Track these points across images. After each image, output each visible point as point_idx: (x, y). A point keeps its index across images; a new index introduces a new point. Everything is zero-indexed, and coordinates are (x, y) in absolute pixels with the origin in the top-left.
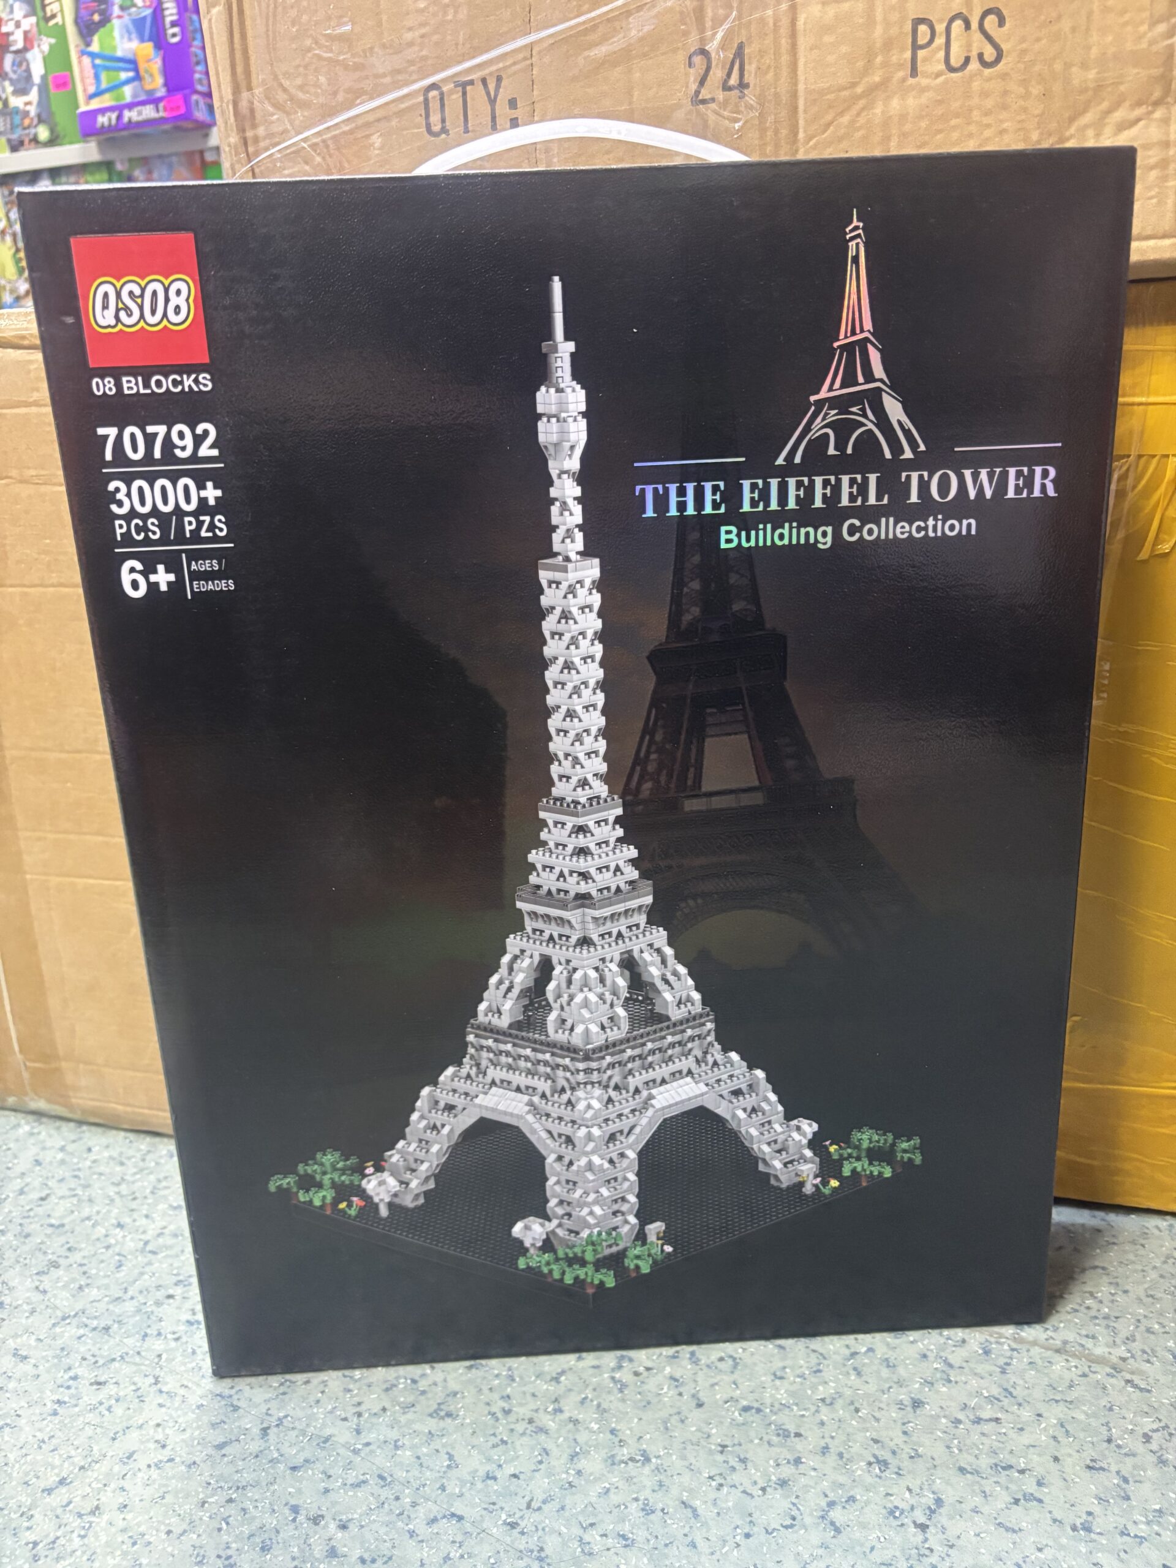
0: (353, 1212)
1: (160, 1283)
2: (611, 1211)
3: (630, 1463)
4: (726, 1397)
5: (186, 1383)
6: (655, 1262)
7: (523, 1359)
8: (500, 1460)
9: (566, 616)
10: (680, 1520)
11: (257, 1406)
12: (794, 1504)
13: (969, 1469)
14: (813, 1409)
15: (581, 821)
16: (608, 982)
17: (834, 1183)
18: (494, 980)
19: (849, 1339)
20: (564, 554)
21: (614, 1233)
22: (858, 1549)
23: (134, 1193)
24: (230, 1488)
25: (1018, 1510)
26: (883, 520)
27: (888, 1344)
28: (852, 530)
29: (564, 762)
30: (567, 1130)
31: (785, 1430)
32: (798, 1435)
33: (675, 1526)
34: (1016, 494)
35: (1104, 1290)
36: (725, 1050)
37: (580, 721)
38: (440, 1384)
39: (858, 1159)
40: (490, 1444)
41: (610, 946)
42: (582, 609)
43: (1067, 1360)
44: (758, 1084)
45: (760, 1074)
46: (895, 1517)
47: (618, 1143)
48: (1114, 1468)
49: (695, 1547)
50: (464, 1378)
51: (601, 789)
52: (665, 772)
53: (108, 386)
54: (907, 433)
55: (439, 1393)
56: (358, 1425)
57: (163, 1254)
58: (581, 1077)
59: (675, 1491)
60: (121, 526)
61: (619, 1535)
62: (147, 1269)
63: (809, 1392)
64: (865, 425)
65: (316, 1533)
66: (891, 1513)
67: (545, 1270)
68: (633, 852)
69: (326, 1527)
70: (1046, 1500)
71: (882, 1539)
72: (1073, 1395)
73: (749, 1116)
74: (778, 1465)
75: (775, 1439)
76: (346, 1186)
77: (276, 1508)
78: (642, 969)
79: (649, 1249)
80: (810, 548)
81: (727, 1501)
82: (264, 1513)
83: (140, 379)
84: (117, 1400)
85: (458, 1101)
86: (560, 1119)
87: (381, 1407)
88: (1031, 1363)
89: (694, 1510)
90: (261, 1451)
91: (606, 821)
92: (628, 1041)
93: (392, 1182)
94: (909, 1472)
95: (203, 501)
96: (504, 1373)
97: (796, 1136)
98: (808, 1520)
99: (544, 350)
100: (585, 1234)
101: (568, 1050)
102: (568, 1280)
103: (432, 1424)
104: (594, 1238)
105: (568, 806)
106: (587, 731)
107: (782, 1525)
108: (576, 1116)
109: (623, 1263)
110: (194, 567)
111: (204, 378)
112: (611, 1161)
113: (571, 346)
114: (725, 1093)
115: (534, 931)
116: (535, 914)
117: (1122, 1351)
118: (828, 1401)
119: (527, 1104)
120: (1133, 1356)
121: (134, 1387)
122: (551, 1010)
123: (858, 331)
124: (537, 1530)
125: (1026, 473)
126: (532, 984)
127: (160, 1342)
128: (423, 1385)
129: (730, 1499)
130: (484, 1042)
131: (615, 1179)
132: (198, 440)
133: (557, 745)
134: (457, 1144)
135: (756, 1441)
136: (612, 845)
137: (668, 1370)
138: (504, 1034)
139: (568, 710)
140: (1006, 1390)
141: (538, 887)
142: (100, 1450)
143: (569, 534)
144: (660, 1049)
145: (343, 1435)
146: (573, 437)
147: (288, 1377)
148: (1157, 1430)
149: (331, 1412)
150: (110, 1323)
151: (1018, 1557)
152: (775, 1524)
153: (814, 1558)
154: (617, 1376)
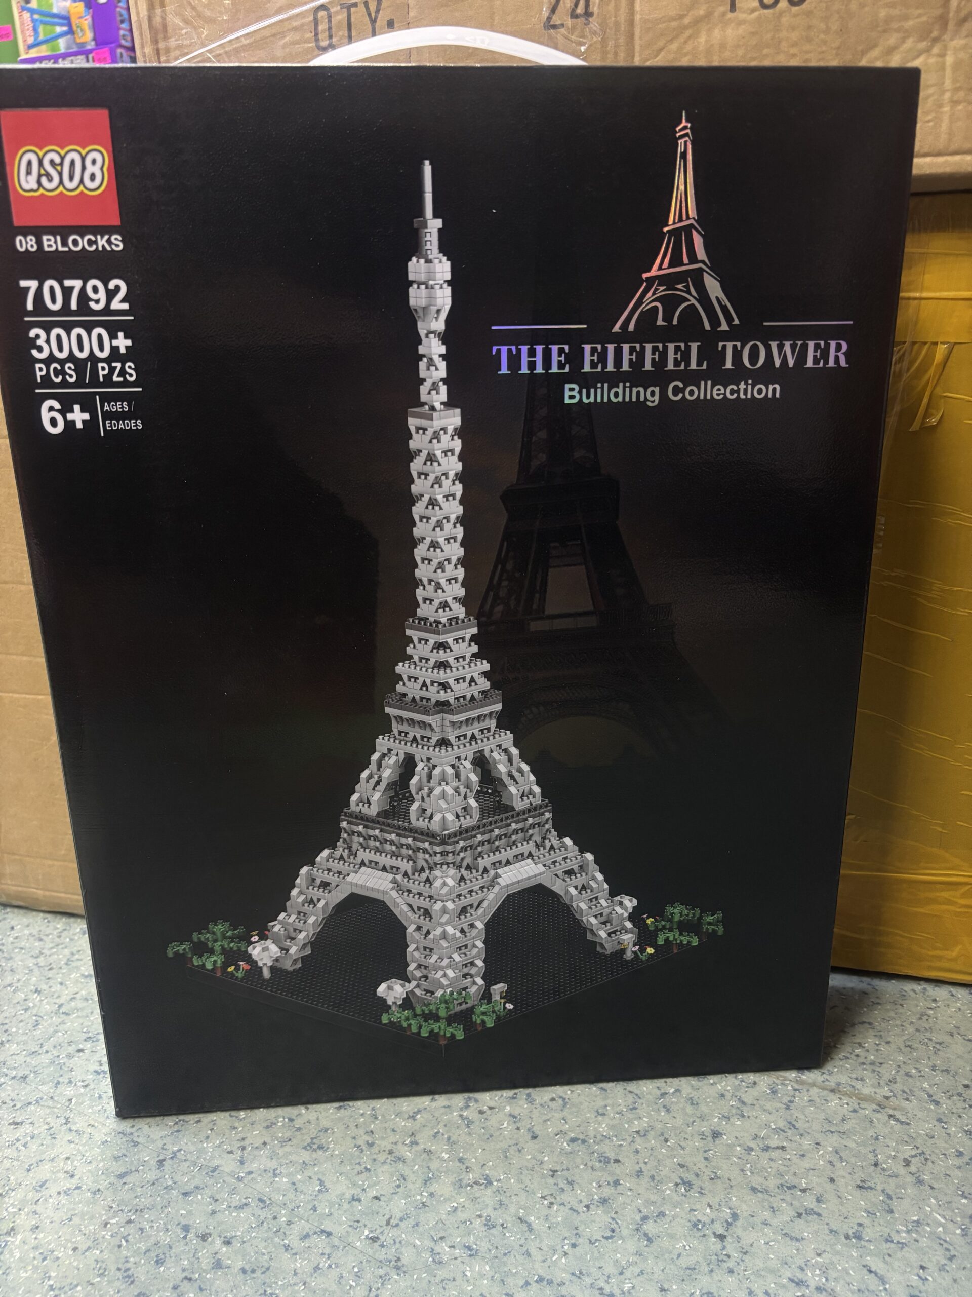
0: (240, 975)
1: (72, 1039)
2: (461, 974)
3: (475, 1186)
4: (556, 1130)
5: (92, 1122)
6: (498, 1017)
7: (385, 1100)
8: (364, 1184)
9: (431, 458)
10: (517, 1233)
11: (154, 1141)
12: (613, 1219)
13: (759, 1188)
14: (629, 1139)
15: (441, 638)
16: (463, 778)
17: (650, 951)
18: (364, 775)
19: (660, 1082)
20: (430, 403)
21: (464, 992)
22: (667, 1256)
23: (50, 964)
24: (130, 1211)
25: (800, 1222)
26: (703, 383)
27: (692, 1086)
28: (676, 391)
29: (427, 587)
30: (425, 904)
31: (606, 1157)
32: (617, 1161)
33: (513, 1238)
34: (814, 364)
35: (870, 1041)
36: (561, 836)
37: (442, 551)
38: (313, 1122)
39: (671, 930)
40: (356, 1171)
41: (465, 746)
42: (445, 452)
43: (840, 1099)
44: (588, 865)
45: (589, 857)
46: (698, 1229)
47: (468, 915)
48: (880, 1187)
49: (529, 1255)
50: (333, 1117)
51: (459, 611)
52: (513, 597)
53: (30, 243)
54: (724, 309)
55: (313, 1130)
56: (242, 1157)
57: (74, 1016)
58: (438, 858)
59: (512, 1209)
60: (41, 369)
61: (465, 1246)
62: (61, 1028)
63: (626, 1126)
64: (689, 301)
65: (204, 1248)
66: (695, 1225)
67: (405, 1025)
68: (485, 666)
69: (213, 1242)
70: (824, 1213)
71: (687, 1248)
72: (846, 1127)
73: (580, 893)
74: (600, 1186)
75: (597, 1165)
76: (234, 952)
77: (169, 1227)
78: (492, 766)
79: (493, 1007)
80: (641, 405)
81: (557, 1217)
82: (158, 1231)
83: (58, 238)
84: (32, 1138)
85: (332, 879)
86: (420, 894)
87: (262, 1141)
88: (810, 1101)
89: (529, 1225)
90: (157, 1180)
91: (463, 639)
92: (479, 828)
93: (274, 949)
94: (710, 1191)
95: (115, 350)
96: (369, 1112)
97: (618, 909)
98: (625, 1232)
99: (415, 226)
100: (439, 993)
101: (428, 835)
102: (424, 1033)
103: (306, 1156)
104: (447, 997)
105: (431, 625)
106: (449, 560)
107: (603, 1237)
108: (433, 892)
109: (471, 1018)
110: (106, 408)
111: (116, 239)
112: (462, 931)
113: (438, 223)
114: (560, 873)
115: (400, 732)
116: (401, 718)
117: (886, 1091)
118: (642, 1133)
119: (391, 882)
120: (894, 1096)
121: (46, 1127)
122: (413, 801)
123: (684, 217)
124: (395, 1243)
125: (822, 346)
126: (398, 779)
127: (69, 1089)
128: (298, 1123)
129: (559, 1215)
130: (355, 828)
131: (466, 946)
132: (111, 295)
133: (422, 572)
134: (330, 916)
135: (582, 1167)
136: (468, 660)
137: (508, 1108)
138: (373, 821)
139: (432, 541)
140: (790, 1123)
141: (404, 695)
142: (16, 1180)
143: (435, 386)
144: (505, 835)
145: (228, 1164)
146: (439, 302)
147: (181, 1117)
148: (915, 1156)
149: (219, 1146)
150: (27, 1072)
151: (800, 1261)
152: (597, 1236)
153: (630, 1264)
154: (465, 1114)
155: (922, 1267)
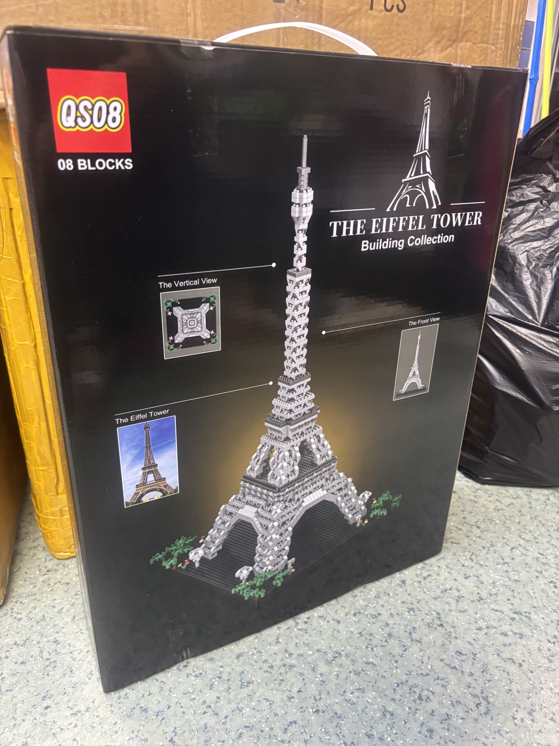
3: (336, 659)
12: (400, 641)
13: (436, 597)
14: (375, 602)
22: (431, 645)
25: (460, 603)
31: (374, 615)
32: (379, 614)
33: (372, 673)
40: (277, 684)
46: (431, 627)
48: (472, 575)
49: (385, 677)
56: (213, 712)
59: (360, 661)
61: (357, 689)
63: (369, 596)
66: (429, 626)
70: (465, 596)
71: (435, 637)
74: (383, 629)
75: (374, 620)
81: (379, 653)
87: (215, 697)
89: (372, 663)
94: (422, 608)
98: (409, 644)
107: (403, 651)
118: (377, 596)
124: (327, 707)
129: (379, 651)
135: (369, 625)
137: (316, 614)
145: (211, 720)
148: (471, 556)
149: (195, 714)
151: (473, 620)
152: (401, 652)
153: (422, 657)
154: (300, 627)
155: (509, 600)
